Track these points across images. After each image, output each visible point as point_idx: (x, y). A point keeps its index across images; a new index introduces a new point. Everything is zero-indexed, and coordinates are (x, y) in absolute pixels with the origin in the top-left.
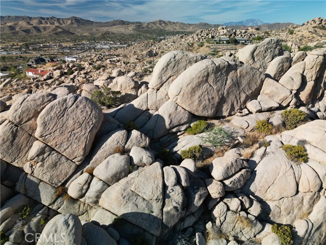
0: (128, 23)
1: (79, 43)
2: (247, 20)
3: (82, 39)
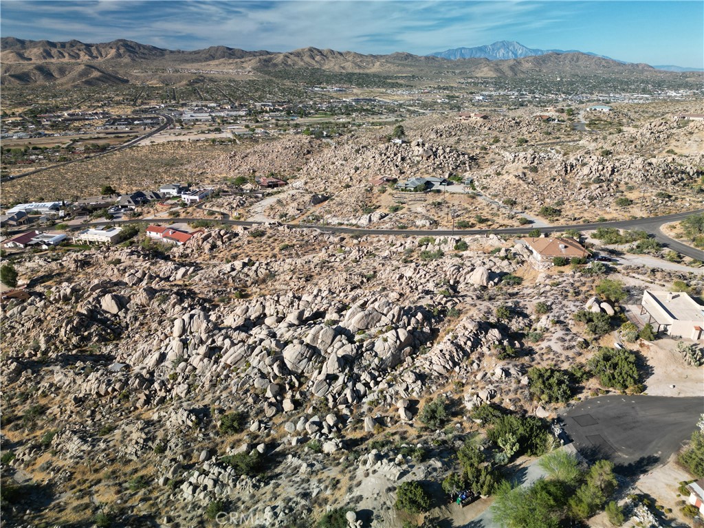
0: (242, 54)
1: (144, 107)
3: (149, 97)
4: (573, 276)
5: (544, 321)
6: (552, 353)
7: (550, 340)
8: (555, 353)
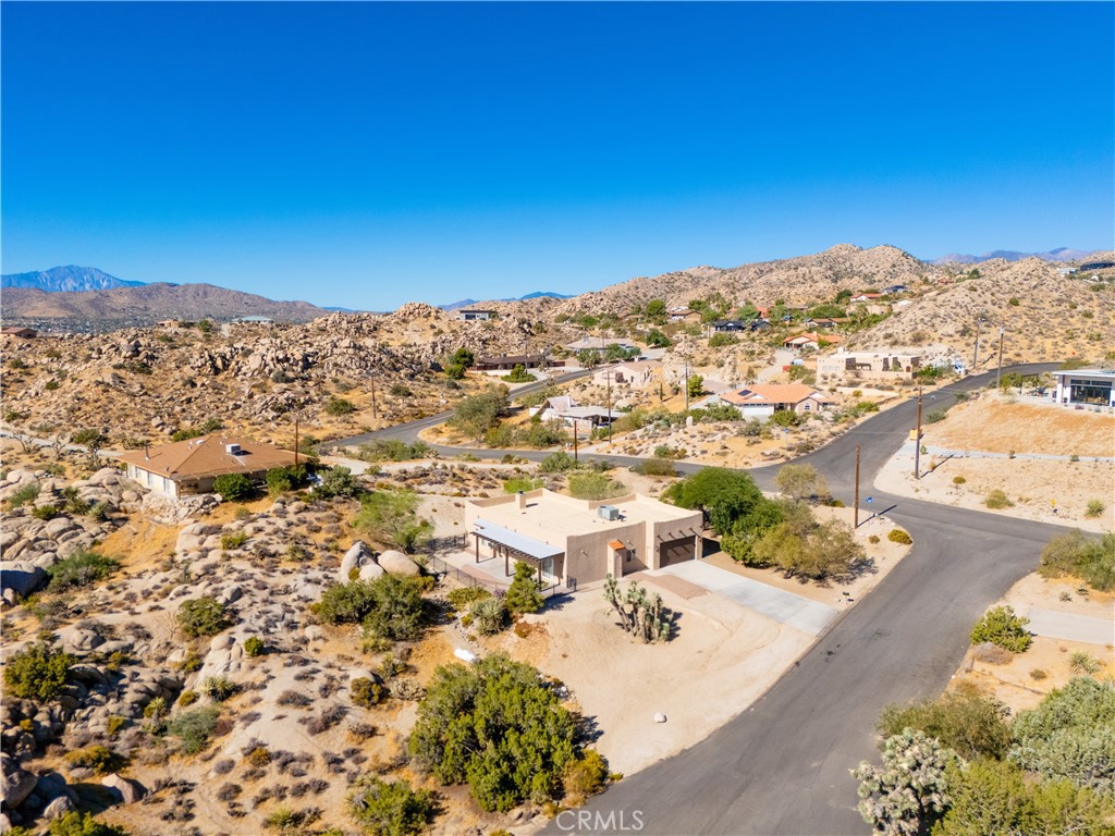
2: (52, 270)
4: (282, 513)
5: (220, 659)
6: (274, 765)
7: (253, 717)
8: (286, 762)
